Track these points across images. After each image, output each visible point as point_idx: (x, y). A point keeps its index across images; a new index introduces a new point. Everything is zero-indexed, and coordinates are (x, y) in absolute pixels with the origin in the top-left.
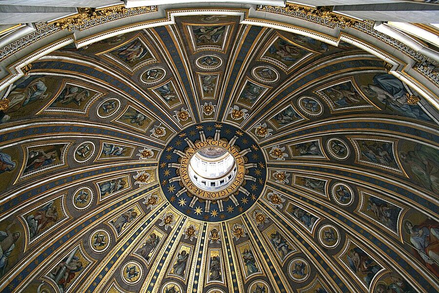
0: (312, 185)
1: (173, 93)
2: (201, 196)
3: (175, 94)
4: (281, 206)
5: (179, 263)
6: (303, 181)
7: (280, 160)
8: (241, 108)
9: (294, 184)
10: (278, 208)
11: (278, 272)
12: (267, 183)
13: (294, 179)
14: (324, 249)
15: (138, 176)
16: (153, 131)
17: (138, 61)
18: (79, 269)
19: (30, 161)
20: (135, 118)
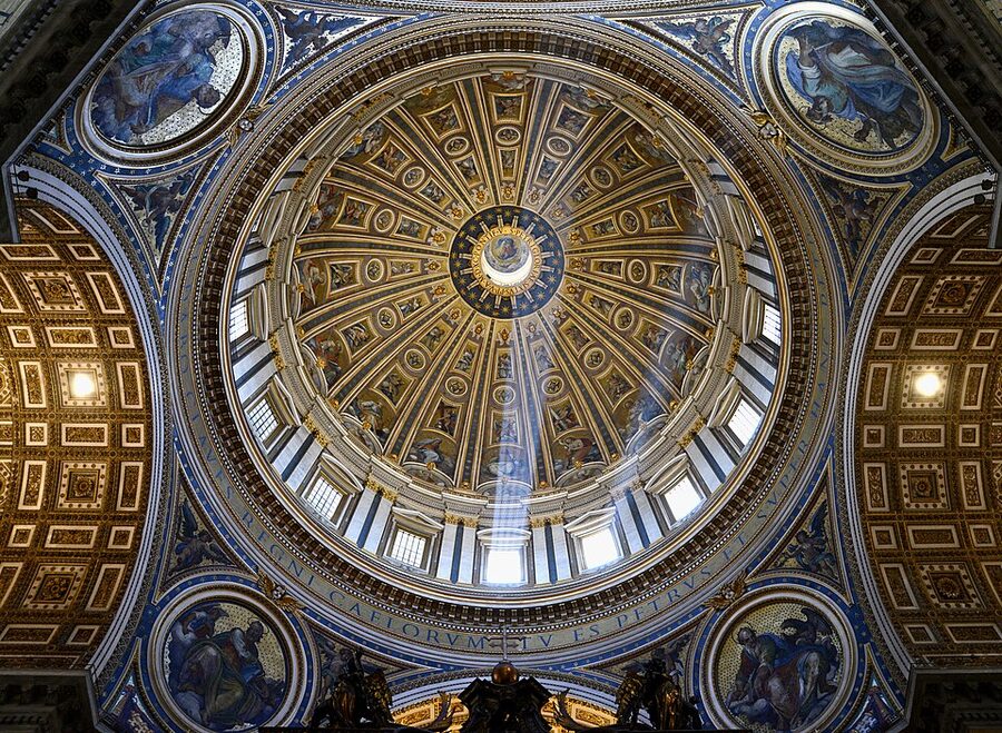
0: (510, 161)
1: (411, 301)
2: (537, 275)
3: (413, 299)
4: (541, 191)
5: (601, 307)
6: (508, 171)
7: (488, 193)
8: (430, 235)
9: (513, 179)
10: (544, 194)
11: (608, 198)
12: (518, 204)
13: (507, 178)
14: (574, 151)
15: (501, 340)
16: (453, 322)
17: (368, 331)
18: (570, 409)
19: (443, 429)
20: (434, 338)
